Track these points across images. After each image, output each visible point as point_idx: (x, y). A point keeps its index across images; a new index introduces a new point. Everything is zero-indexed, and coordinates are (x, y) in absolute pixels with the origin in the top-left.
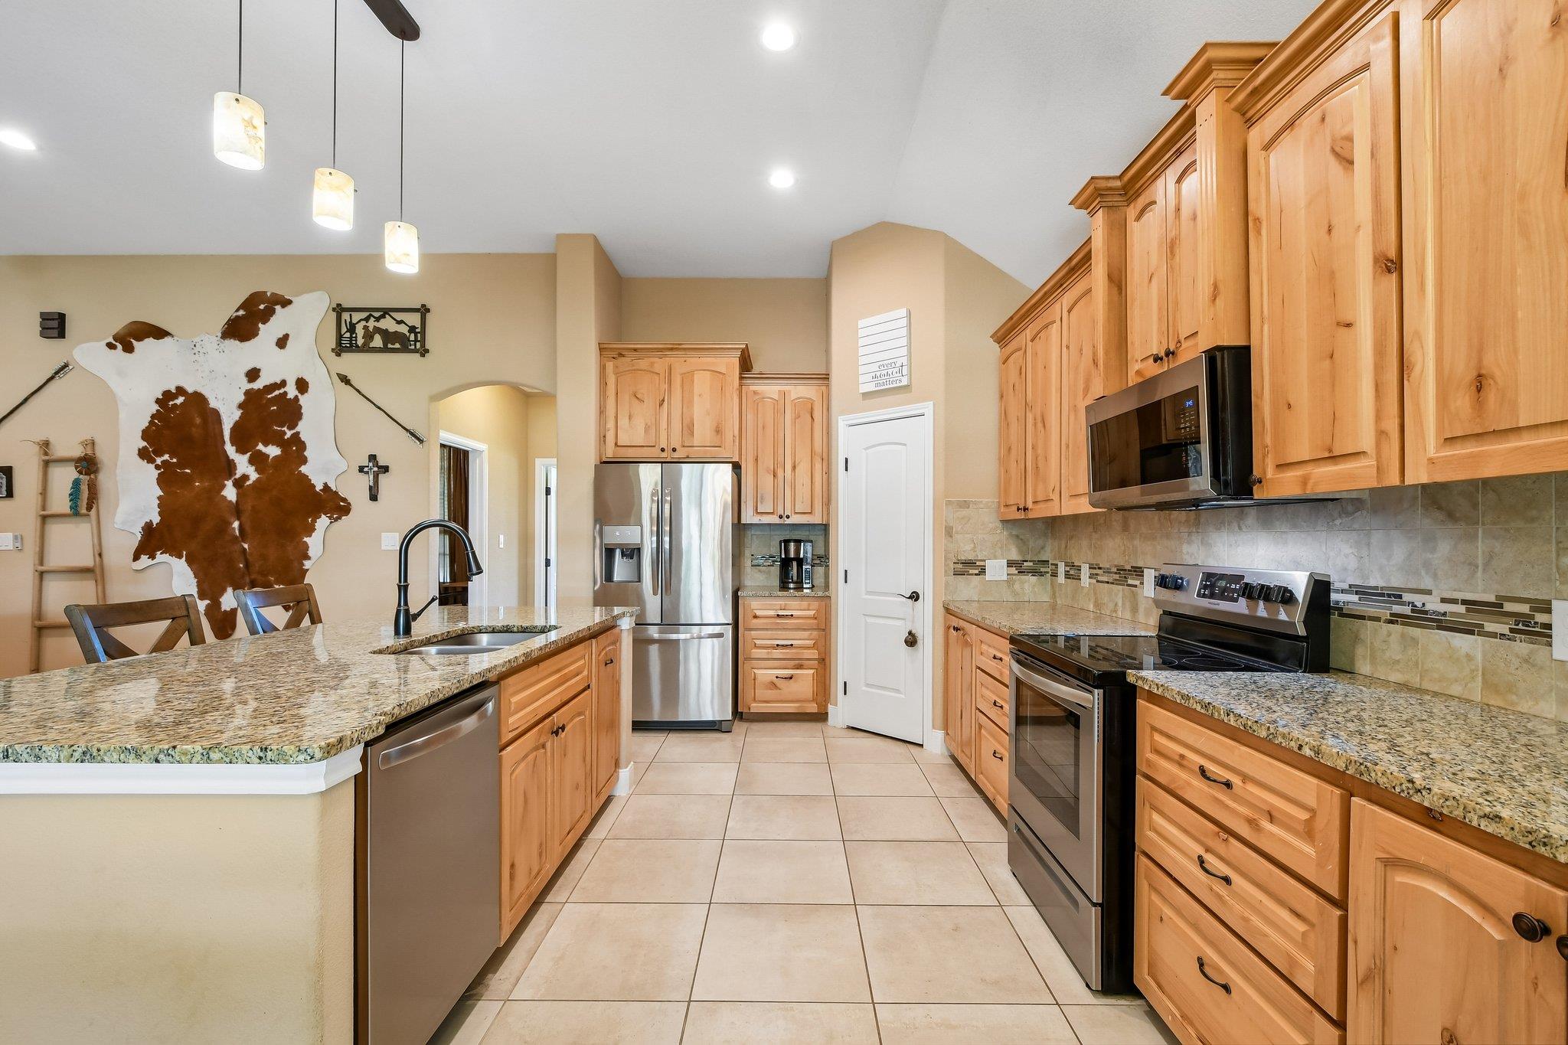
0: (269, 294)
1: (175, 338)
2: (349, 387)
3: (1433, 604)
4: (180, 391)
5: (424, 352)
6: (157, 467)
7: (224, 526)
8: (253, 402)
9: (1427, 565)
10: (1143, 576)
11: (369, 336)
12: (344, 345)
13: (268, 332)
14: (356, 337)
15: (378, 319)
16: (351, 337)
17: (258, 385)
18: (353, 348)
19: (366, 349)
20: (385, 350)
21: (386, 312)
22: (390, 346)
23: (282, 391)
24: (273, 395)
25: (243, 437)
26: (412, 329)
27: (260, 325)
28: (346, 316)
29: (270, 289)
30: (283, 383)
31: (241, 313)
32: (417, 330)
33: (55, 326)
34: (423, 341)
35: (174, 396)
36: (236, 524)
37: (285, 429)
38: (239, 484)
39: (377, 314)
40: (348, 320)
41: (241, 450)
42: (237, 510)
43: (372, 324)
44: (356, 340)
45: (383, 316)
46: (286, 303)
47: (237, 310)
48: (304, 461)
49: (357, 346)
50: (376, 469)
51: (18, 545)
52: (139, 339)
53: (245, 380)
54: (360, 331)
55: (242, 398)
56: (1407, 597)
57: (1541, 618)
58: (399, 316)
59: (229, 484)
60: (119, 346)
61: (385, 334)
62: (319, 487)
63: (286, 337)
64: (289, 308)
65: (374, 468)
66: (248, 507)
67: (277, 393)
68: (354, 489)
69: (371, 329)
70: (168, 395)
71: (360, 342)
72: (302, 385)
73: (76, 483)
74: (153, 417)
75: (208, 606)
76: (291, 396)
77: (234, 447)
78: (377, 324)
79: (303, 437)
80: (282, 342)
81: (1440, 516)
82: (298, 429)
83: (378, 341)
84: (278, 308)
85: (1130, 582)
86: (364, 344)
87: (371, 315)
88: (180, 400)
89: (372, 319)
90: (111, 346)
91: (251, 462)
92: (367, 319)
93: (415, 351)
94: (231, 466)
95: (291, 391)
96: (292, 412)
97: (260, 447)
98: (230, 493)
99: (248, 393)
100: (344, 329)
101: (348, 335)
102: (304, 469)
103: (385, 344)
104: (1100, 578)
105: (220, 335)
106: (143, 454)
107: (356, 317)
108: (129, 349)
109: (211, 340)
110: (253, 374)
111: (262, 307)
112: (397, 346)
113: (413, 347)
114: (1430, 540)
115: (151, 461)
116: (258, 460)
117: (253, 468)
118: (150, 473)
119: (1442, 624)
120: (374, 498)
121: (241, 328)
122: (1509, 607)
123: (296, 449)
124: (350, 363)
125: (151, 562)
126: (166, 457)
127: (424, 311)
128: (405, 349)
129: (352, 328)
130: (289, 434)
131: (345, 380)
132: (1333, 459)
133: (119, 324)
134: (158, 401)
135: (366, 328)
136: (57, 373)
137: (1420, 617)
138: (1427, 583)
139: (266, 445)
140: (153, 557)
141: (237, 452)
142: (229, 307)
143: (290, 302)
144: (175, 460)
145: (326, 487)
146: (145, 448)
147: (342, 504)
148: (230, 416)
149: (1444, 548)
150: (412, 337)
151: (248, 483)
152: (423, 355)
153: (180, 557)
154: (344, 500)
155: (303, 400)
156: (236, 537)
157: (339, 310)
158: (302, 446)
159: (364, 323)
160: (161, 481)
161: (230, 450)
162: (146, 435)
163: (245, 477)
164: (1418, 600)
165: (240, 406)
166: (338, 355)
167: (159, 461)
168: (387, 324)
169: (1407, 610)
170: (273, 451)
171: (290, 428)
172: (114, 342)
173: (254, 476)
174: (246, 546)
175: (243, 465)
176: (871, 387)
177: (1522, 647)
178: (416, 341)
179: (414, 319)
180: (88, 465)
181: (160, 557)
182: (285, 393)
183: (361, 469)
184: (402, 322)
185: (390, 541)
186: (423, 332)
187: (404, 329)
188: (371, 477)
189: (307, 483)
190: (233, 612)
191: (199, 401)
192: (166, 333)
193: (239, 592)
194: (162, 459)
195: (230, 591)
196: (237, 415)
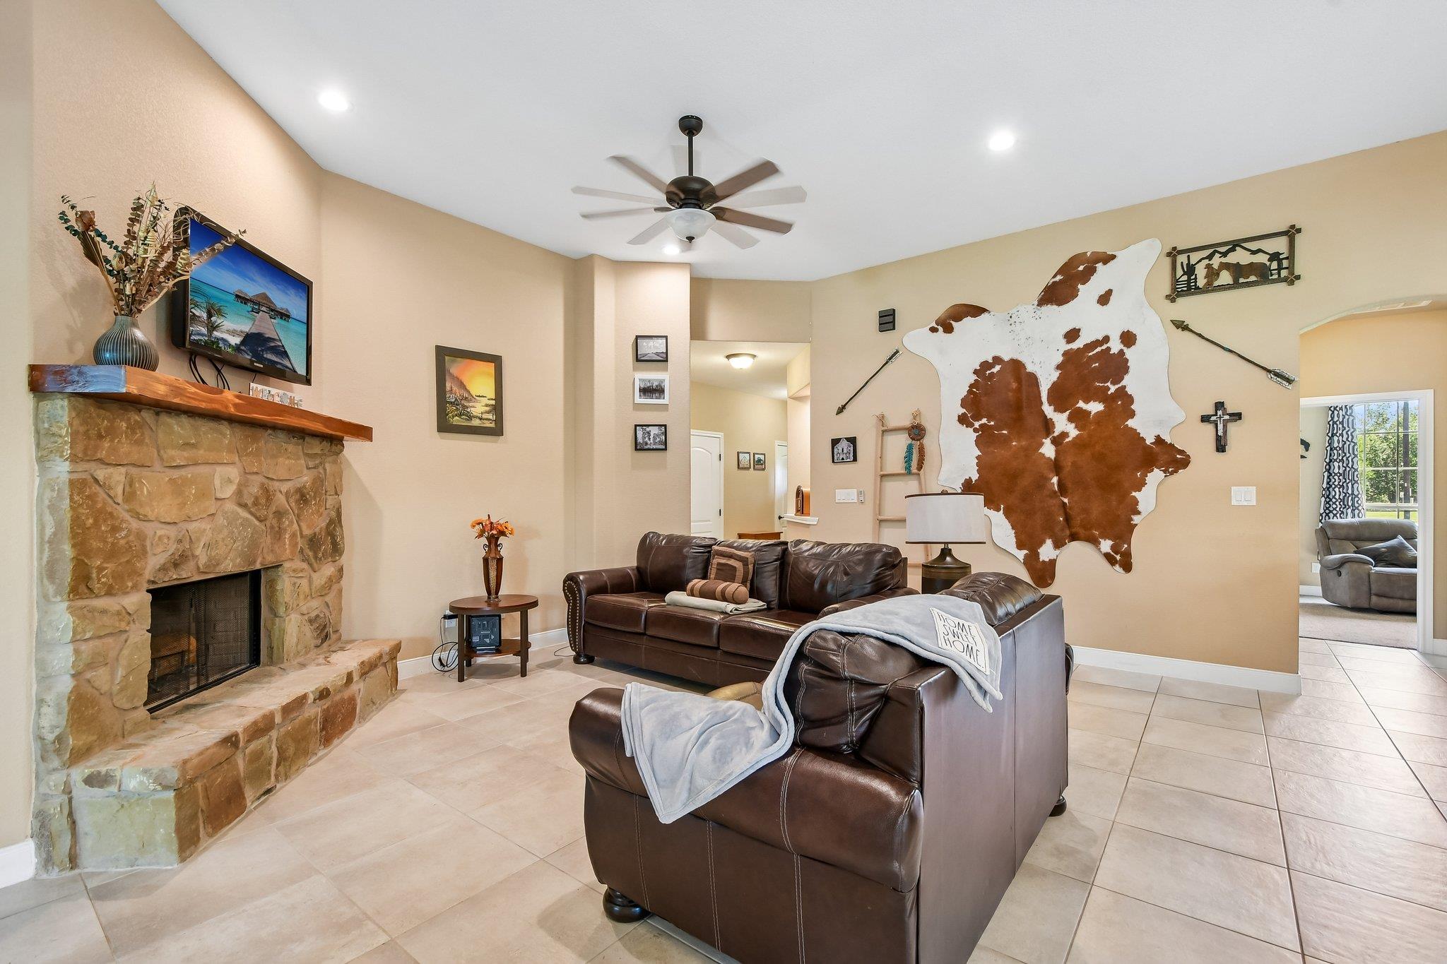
0: (1088, 254)
1: (992, 313)
2: (1186, 333)
4: (997, 360)
5: (1293, 280)
6: (976, 430)
7: (1042, 482)
8: (1071, 362)
11: (1212, 274)
12: (1180, 290)
13: (1088, 292)
14: (1196, 278)
15: (1225, 254)
16: (1189, 280)
17: (1078, 344)
18: (1191, 290)
19: (1210, 288)
20: (1236, 285)
21: (1235, 245)
22: (1242, 280)
23: (1104, 347)
24: (1095, 352)
25: (1061, 397)
26: (1275, 257)
27: (1080, 286)
28: (1182, 258)
29: (1089, 249)
30: (1106, 339)
31: (1059, 278)
32: (1281, 257)
33: (887, 320)
34: (1291, 268)
35: (991, 366)
36: (1055, 480)
37: (1109, 384)
38: (1057, 442)
39: (1223, 249)
40: (1185, 262)
41: (1059, 409)
42: (1057, 466)
43: (1216, 261)
44: (1196, 282)
45: (1233, 250)
46: (1107, 259)
48: (1132, 414)
49: (1198, 288)
50: (1227, 417)
51: (862, 498)
52: (959, 319)
53: (1064, 341)
54: (1201, 272)
55: (1060, 359)
58: (1253, 246)
59: (1047, 442)
60: (941, 329)
62: (1150, 440)
63: (1109, 292)
64: (1112, 263)
65: (1221, 417)
66: (1067, 463)
67: (1099, 349)
68: (1196, 442)
69: (1216, 266)
70: (985, 365)
71: (1201, 282)
73: (910, 448)
74: (971, 386)
75: (1026, 556)
76: (1114, 350)
77: (1052, 407)
78: (1224, 260)
79: (1129, 390)
80: (1104, 299)
82: (1123, 383)
83: (1225, 278)
86: (1209, 284)
87: (1215, 252)
88: (997, 368)
89: (1217, 255)
90: (933, 330)
91: (1070, 419)
92: (1210, 257)
93: (1280, 280)
94: (1048, 425)
95: (1115, 346)
96: (1118, 366)
97: (1081, 404)
98: (1048, 450)
99: (1065, 354)
100: (1179, 272)
101: (1185, 278)
102: (1131, 423)
105: (1036, 303)
106: (962, 420)
107: (1195, 257)
108: (948, 329)
109: (1027, 310)
110: (1072, 335)
111: (1081, 268)
112: (1253, 278)
113: (1275, 277)
115: (969, 425)
116: (1078, 417)
117: (1073, 425)
118: (970, 435)
120: (1221, 447)
121: (1057, 294)
123: (1122, 404)
124: (1188, 308)
126: (984, 421)
127: (1291, 233)
129: (1190, 270)
130: (1113, 389)
131: (1181, 326)
133: (940, 310)
134: (976, 372)
135: (1209, 267)
136: (890, 359)
139: (1087, 401)
141: (1055, 411)
142: (1046, 275)
143: (1113, 257)
144: (992, 423)
145: (1159, 440)
146: (964, 414)
147: (1178, 456)
148: (1047, 377)
150: (1274, 265)
151: (1067, 440)
152: (1292, 283)
153: (998, 510)
154: (1182, 452)
155: (1129, 353)
156: (1055, 492)
157: (1173, 254)
158: (1129, 399)
159: (1206, 262)
160: (978, 443)
161: (1048, 410)
162: (964, 403)
163: (1064, 435)
165: (1058, 367)
166: (1173, 300)
167: (977, 425)
170: (1095, 407)
171: (1114, 383)
172: (936, 326)
173: (1073, 432)
174: (1066, 500)
175: (1061, 423)
178: (1280, 268)
179: (1280, 245)
180: (917, 432)
182: (1109, 349)
183: (1205, 419)
184: (1259, 251)
185: (1244, 496)
186: (1291, 257)
187: (1262, 259)
188: (1220, 427)
189: (1135, 437)
190: (1053, 563)
191: (1017, 365)
192: (983, 310)
193: (1058, 545)
194: (980, 422)
195: (1049, 543)
196: (1055, 375)
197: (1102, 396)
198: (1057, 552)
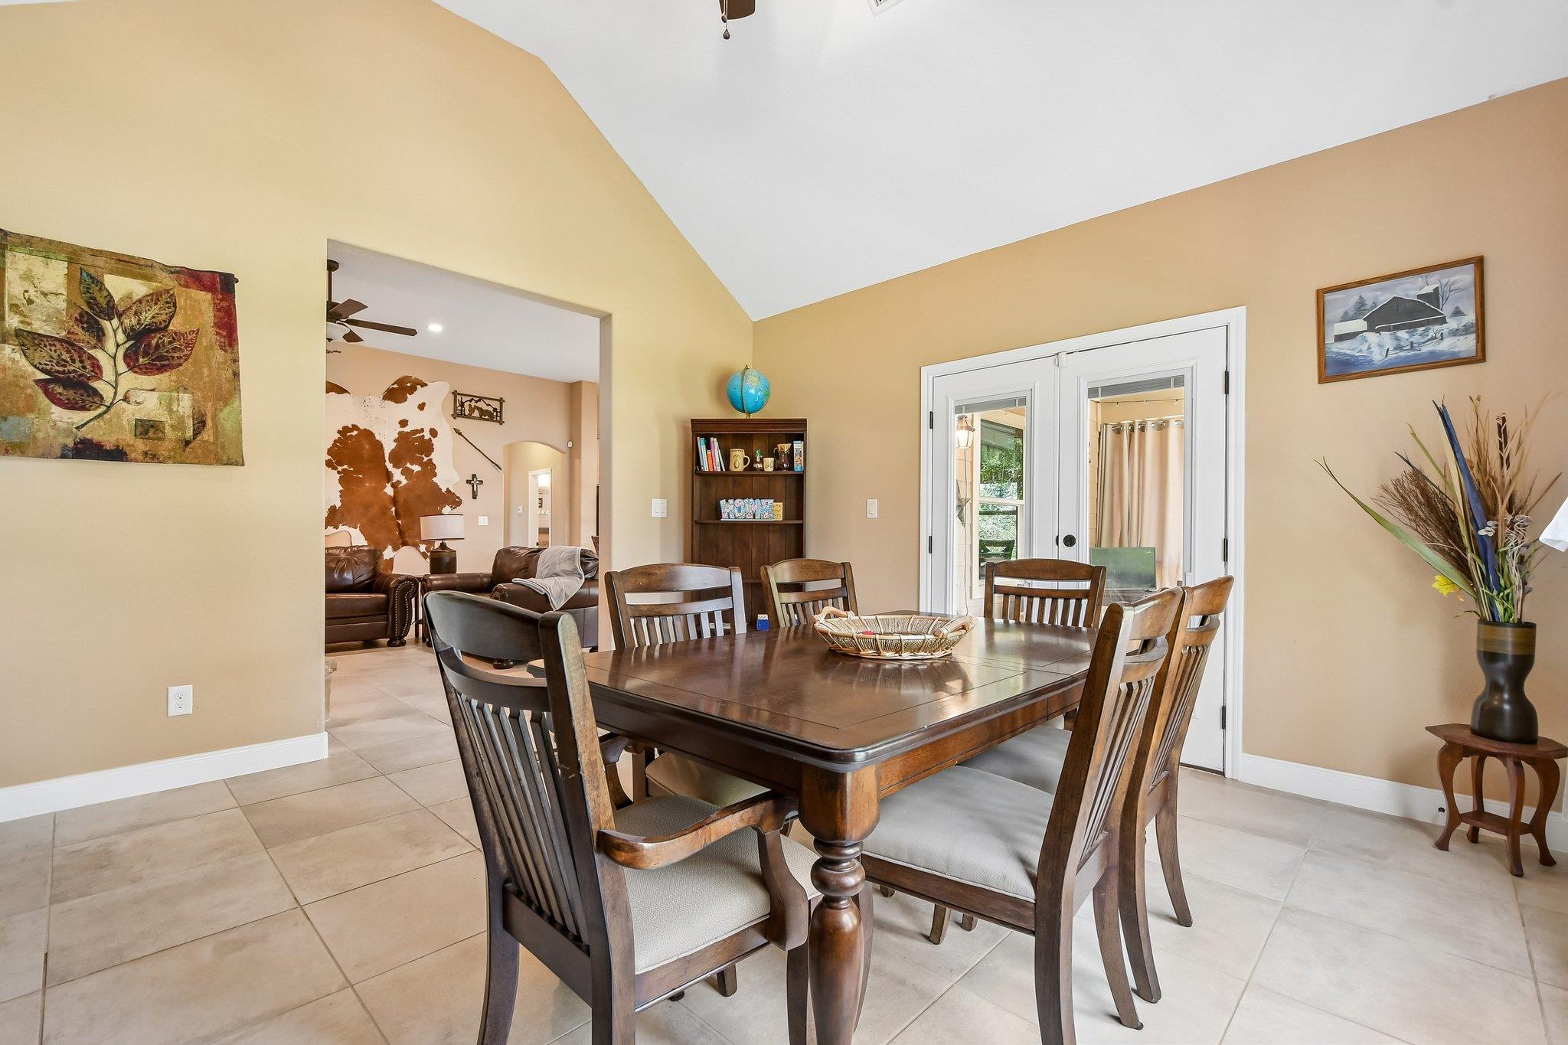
0: (413, 378)
1: (351, 394)
2: (461, 436)
4: (355, 427)
5: (501, 422)
6: (339, 472)
7: (384, 511)
8: (402, 438)
11: (472, 410)
12: (459, 413)
13: (413, 399)
14: (464, 409)
15: (476, 402)
16: (462, 409)
17: (407, 429)
18: (462, 415)
19: (469, 417)
20: (480, 418)
21: (481, 399)
22: (483, 417)
23: (421, 434)
24: (416, 436)
25: (397, 458)
26: (495, 410)
27: (407, 395)
28: (459, 397)
29: (415, 375)
30: (422, 430)
31: (396, 386)
32: (497, 410)
34: (501, 417)
35: (351, 430)
36: (393, 509)
37: (424, 456)
38: (394, 486)
39: (476, 399)
40: (460, 400)
41: (396, 466)
42: (394, 501)
43: (473, 404)
44: (464, 411)
45: (479, 401)
46: (424, 385)
47: (393, 384)
48: (435, 475)
49: (465, 415)
50: (477, 482)
53: (399, 425)
54: (466, 405)
55: (397, 436)
58: (488, 402)
59: (389, 485)
61: (480, 410)
62: (444, 490)
63: (424, 404)
64: (426, 388)
65: (473, 481)
66: (401, 499)
67: (418, 435)
68: (463, 492)
69: (473, 406)
70: (346, 429)
71: (467, 413)
72: (433, 432)
74: (335, 441)
76: (427, 437)
77: (392, 464)
78: (476, 404)
79: (434, 461)
80: (422, 407)
83: (476, 414)
84: (419, 387)
86: (470, 414)
87: (473, 399)
88: (355, 433)
89: (473, 401)
91: (403, 473)
92: (471, 401)
93: (496, 421)
94: (389, 476)
95: (427, 435)
96: (427, 447)
97: (408, 465)
98: (389, 490)
99: (399, 433)
100: (458, 405)
101: (460, 408)
102: (434, 479)
103: (481, 416)
105: (382, 397)
106: (329, 464)
107: (465, 399)
109: (376, 400)
110: (404, 423)
111: (409, 385)
112: (487, 417)
113: (495, 419)
115: (334, 468)
116: (407, 472)
117: (404, 477)
118: (334, 476)
120: (475, 496)
121: (395, 395)
123: (430, 469)
124: (461, 423)
125: (335, 530)
126: (346, 467)
127: (501, 401)
128: (491, 419)
129: (462, 405)
130: (426, 459)
131: (458, 432)
134: (339, 432)
135: (470, 405)
139: (412, 464)
140: (336, 527)
141: (393, 467)
142: (389, 382)
143: (426, 385)
144: (351, 469)
145: (448, 490)
146: (330, 460)
147: (457, 499)
148: (389, 446)
150: (495, 414)
151: (401, 485)
152: (501, 424)
153: (356, 528)
154: (459, 498)
155: (434, 441)
156: (393, 516)
157: (455, 393)
158: (434, 467)
159: (469, 403)
160: (341, 481)
161: (389, 466)
162: (330, 452)
163: (399, 482)
165: (395, 441)
166: (455, 418)
167: (340, 469)
168: (481, 404)
170: (416, 468)
171: (427, 456)
173: (404, 482)
174: (400, 522)
175: (397, 475)
178: (497, 416)
179: (496, 405)
181: (341, 528)
182: (423, 436)
183: (468, 482)
184: (489, 405)
185: (483, 521)
186: (501, 412)
187: (491, 410)
188: (475, 486)
189: (436, 486)
190: (392, 560)
191: (368, 434)
192: (346, 391)
193: (395, 549)
194: (343, 468)
195: (390, 548)
196: (394, 445)
197: (420, 462)
198: (395, 553)
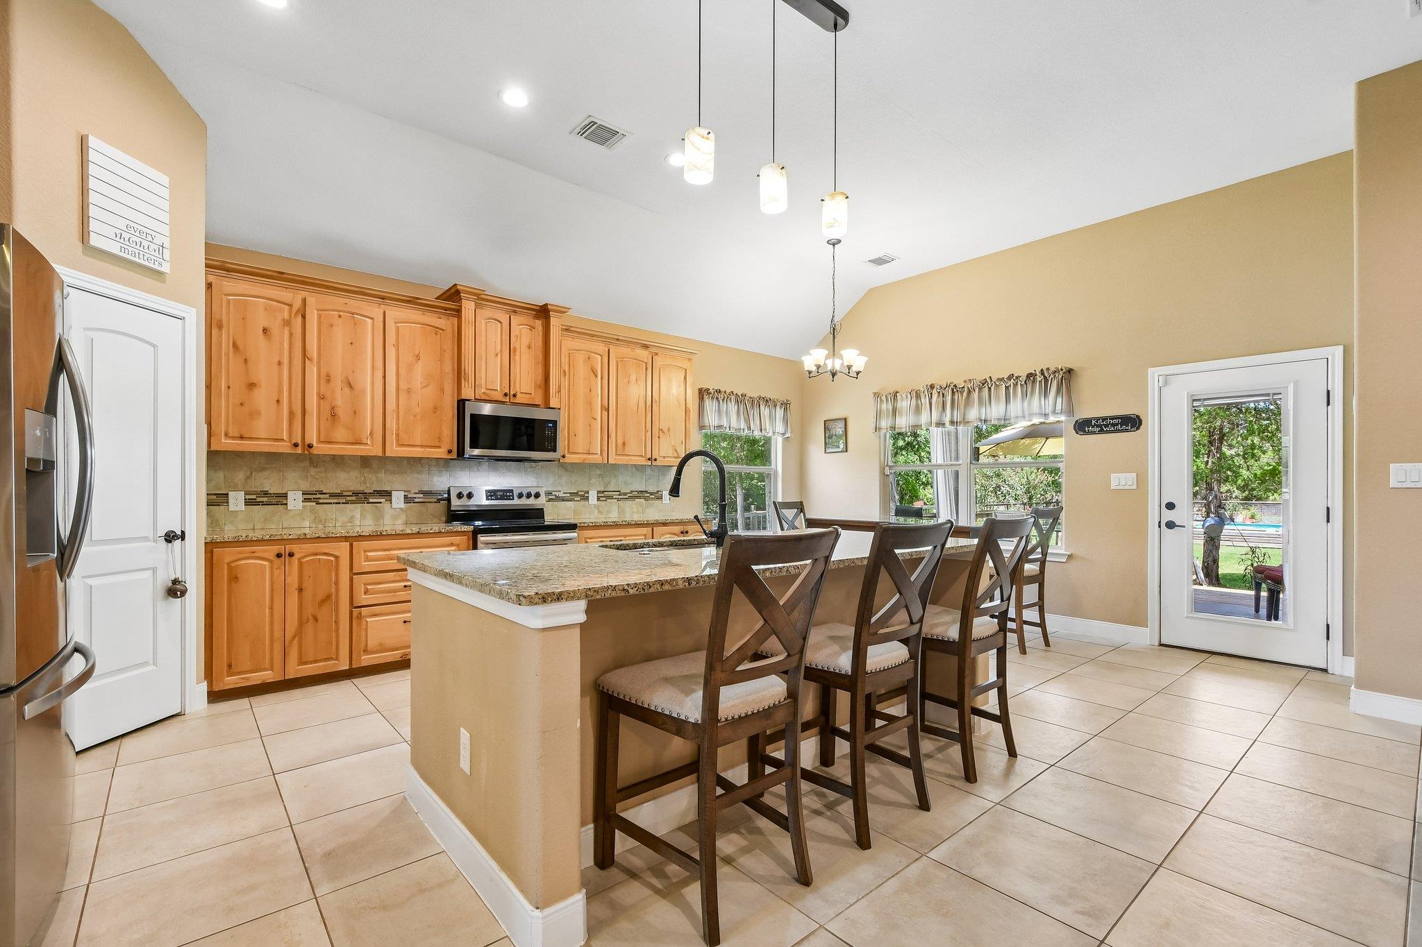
3: (561, 495)
9: (559, 483)
10: (391, 496)
56: (553, 493)
57: (586, 495)
81: (563, 470)
85: (371, 500)
104: (321, 501)
114: (560, 476)
119: (563, 500)
122: (580, 493)
132: (589, 454)
137: (558, 499)
138: (560, 489)
149: (564, 479)
164: (557, 494)
169: (554, 497)
176: (114, 248)
177: (583, 503)
